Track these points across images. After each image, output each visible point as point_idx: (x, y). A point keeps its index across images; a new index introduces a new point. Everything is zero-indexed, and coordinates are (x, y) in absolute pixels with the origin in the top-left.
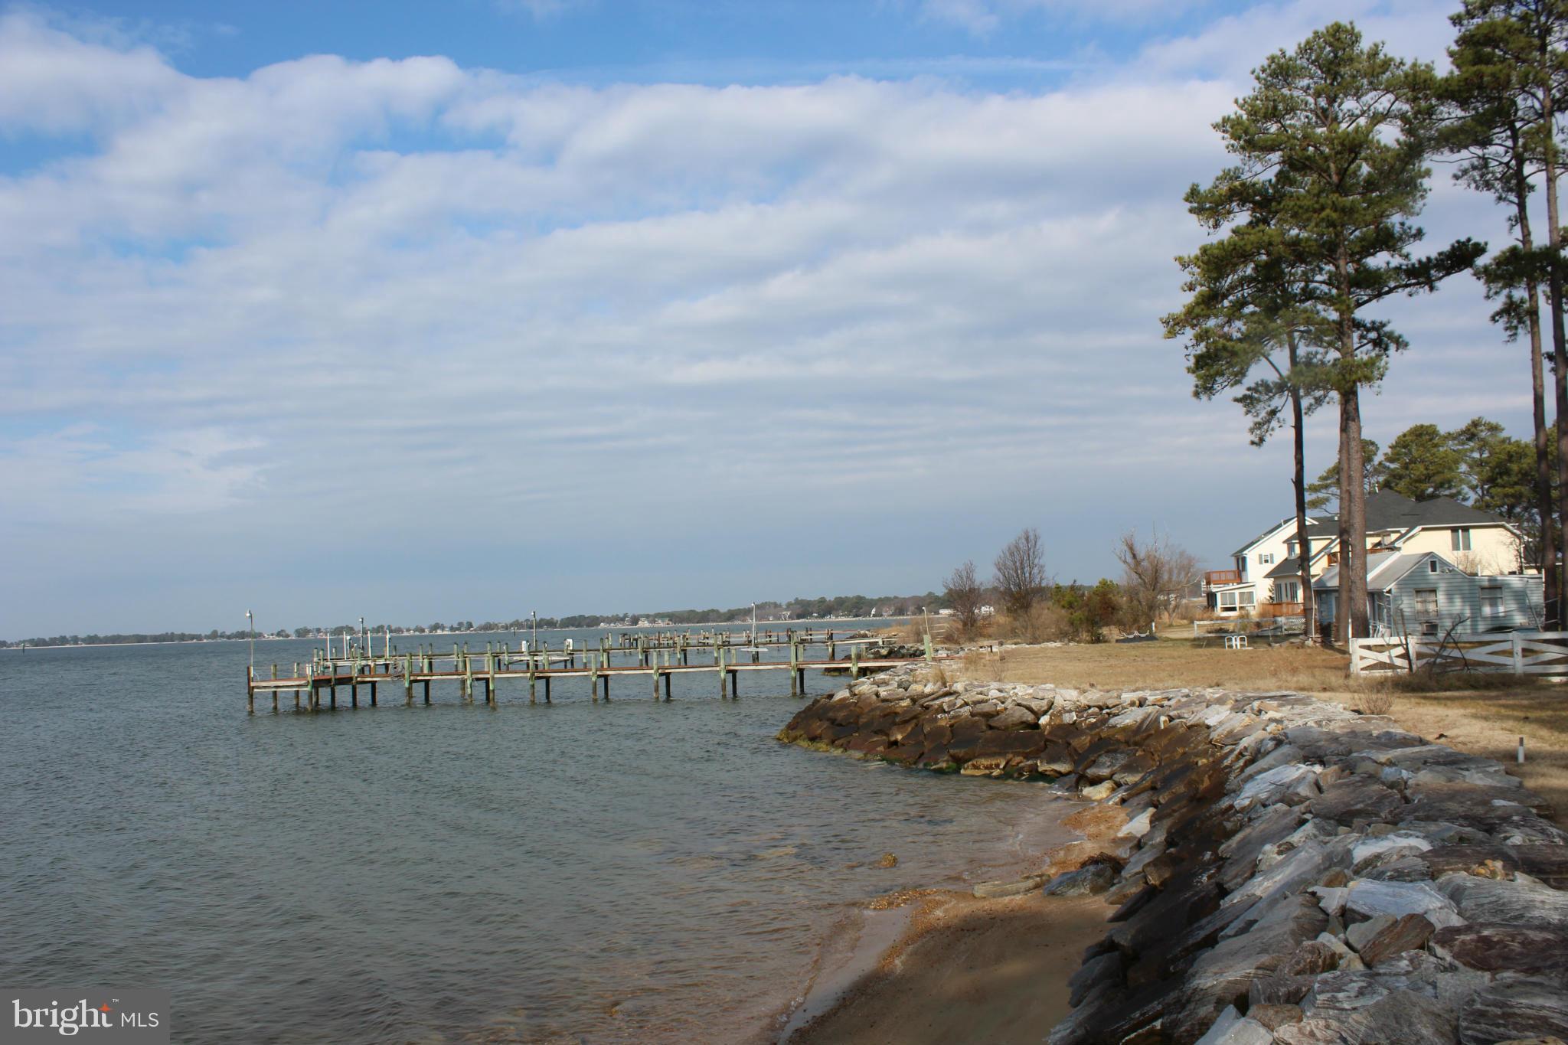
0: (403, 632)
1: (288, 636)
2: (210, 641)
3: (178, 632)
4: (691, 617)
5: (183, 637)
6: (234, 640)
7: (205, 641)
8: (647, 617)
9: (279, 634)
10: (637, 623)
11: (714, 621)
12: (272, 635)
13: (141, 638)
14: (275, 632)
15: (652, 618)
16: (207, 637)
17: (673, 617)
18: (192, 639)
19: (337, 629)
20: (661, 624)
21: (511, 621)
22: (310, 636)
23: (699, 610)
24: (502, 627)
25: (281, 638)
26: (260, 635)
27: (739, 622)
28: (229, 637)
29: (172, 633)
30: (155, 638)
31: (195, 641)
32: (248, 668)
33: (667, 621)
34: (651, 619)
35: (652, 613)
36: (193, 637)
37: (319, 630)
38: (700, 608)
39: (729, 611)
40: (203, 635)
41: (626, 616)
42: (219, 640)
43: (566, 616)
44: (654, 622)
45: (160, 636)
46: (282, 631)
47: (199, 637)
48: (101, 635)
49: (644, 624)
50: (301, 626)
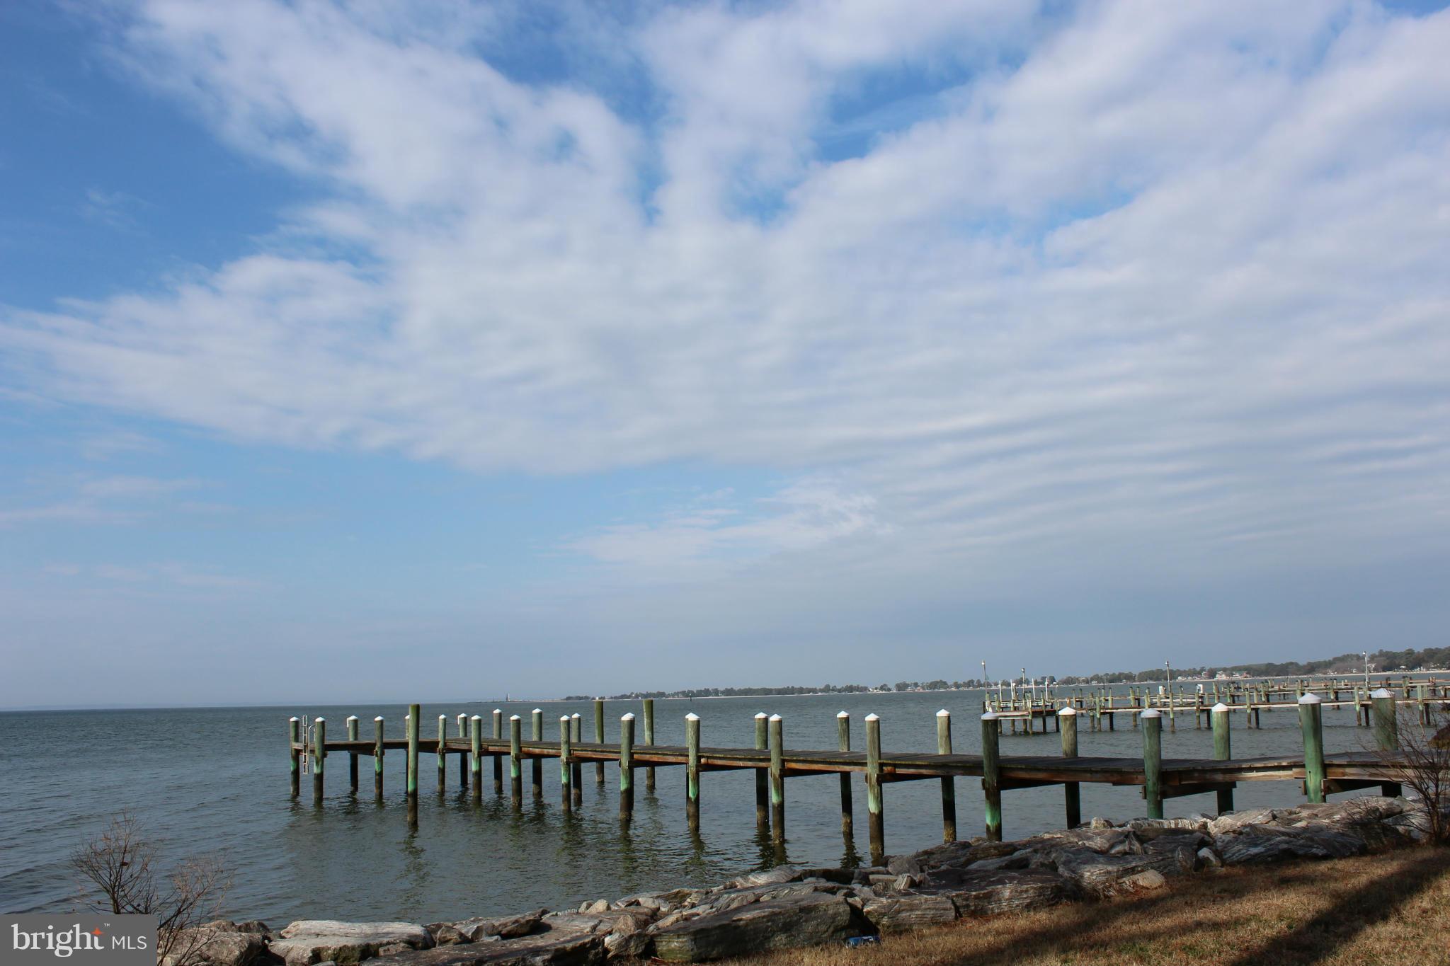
0: (991, 686)
1: (889, 690)
2: (823, 694)
3: (797, 686)
4: (1270, 670)
5: (801, 690)
6: (843, 693)
7: (820, 694)
8: (1225, 670)
9: (882, 688)
10: (1214, 677)
11: (1293, 674)
12: (876, 689)
13: (767, 691)
14: (879, 687)
15: (1230, 671)
16: (821, 691)
17: (1250, 670)
18: (809, 692)
19: (931, 683)
20: (1238, 677)
21: (1092, 676)
22: (909, 689)
23: (1277, 662)
24: (1083, 681)
25: (884, 692)
26: (866, 689)
27: (1320, 675)
28: (840, 691)
29: (793, 687)
30: (779, 691)
31: (811, 694)
32: (984, 703)
33: (1245, 675)
34: (1228, 672)
35: (1228, 666)
36: (809, 691)
37: (916, 685)
38: (1278, 661)
39: (1309, 664)
40: (818, 688)
41: (1203, 669)
42: (831, 693)
43: (1144, 671)
44: (1232, 675)
45: (782, 689)
46: (885, 685)
47: (814, 691)
48: (736, 688)
49: (1221, 677)
50: (900, 681)
